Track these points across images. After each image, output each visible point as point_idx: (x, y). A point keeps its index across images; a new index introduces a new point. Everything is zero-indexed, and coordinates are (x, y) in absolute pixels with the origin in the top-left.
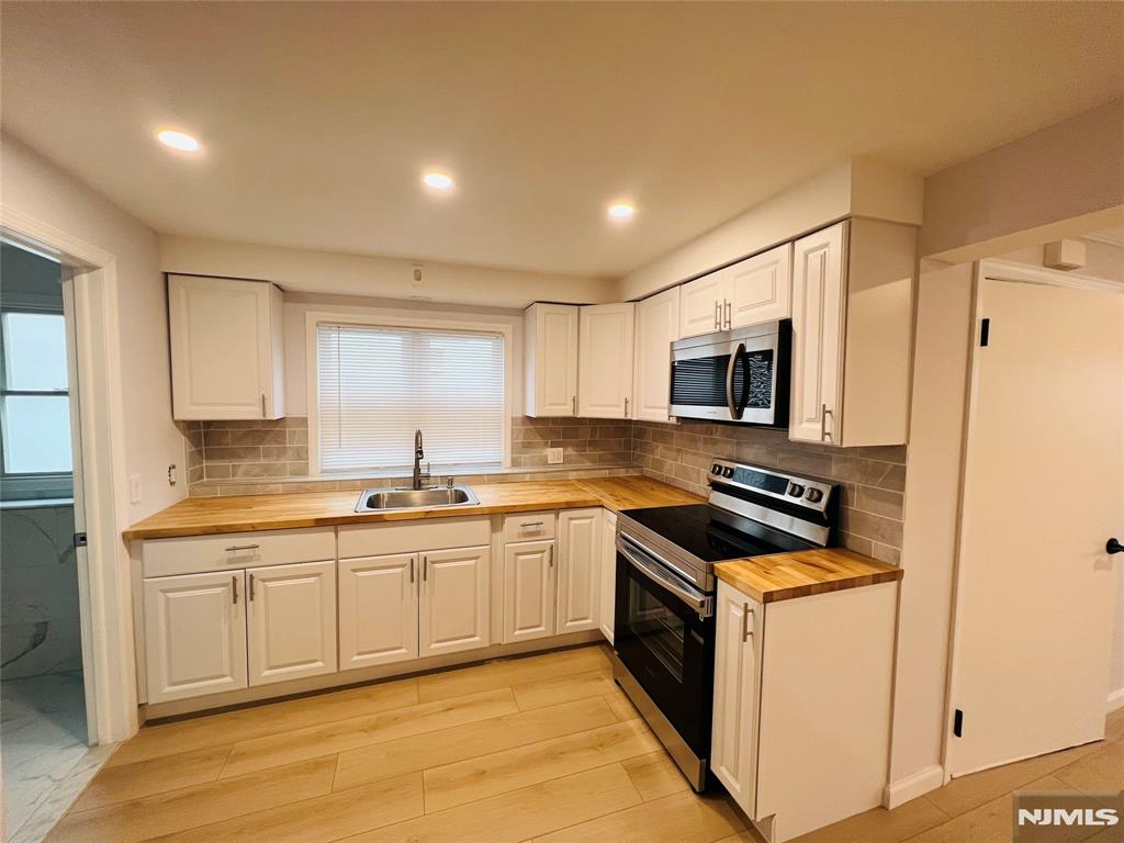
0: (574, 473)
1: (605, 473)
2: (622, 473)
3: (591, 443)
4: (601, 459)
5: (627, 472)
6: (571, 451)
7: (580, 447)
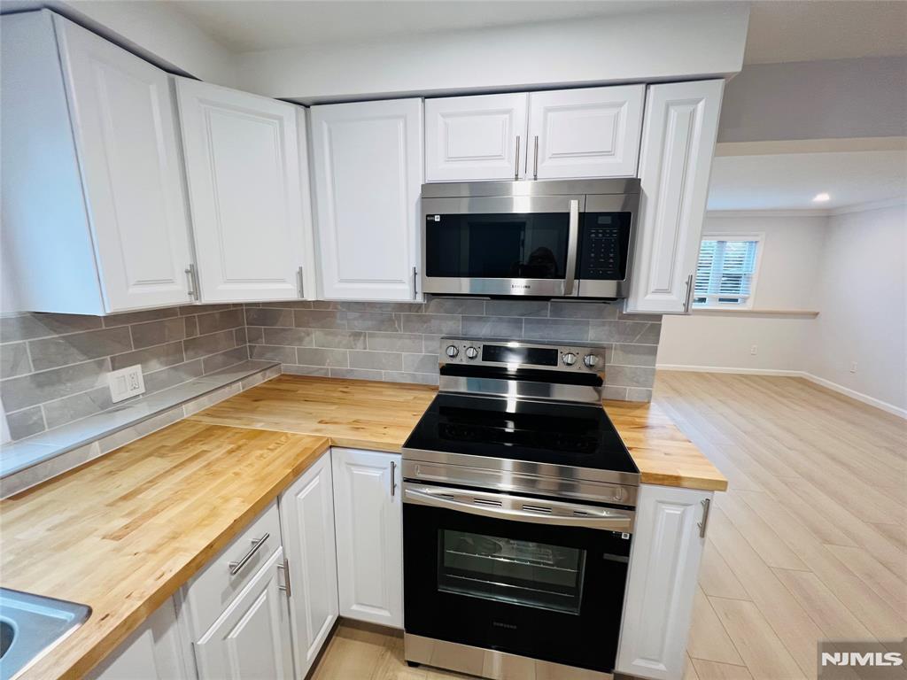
0: (191, 405)
1: (238, 388)
2: (259, 380)
3: (191, 345)
4: (211, 369)
5: (264, 376)
6: (156, 367)
7: (173, 355)
